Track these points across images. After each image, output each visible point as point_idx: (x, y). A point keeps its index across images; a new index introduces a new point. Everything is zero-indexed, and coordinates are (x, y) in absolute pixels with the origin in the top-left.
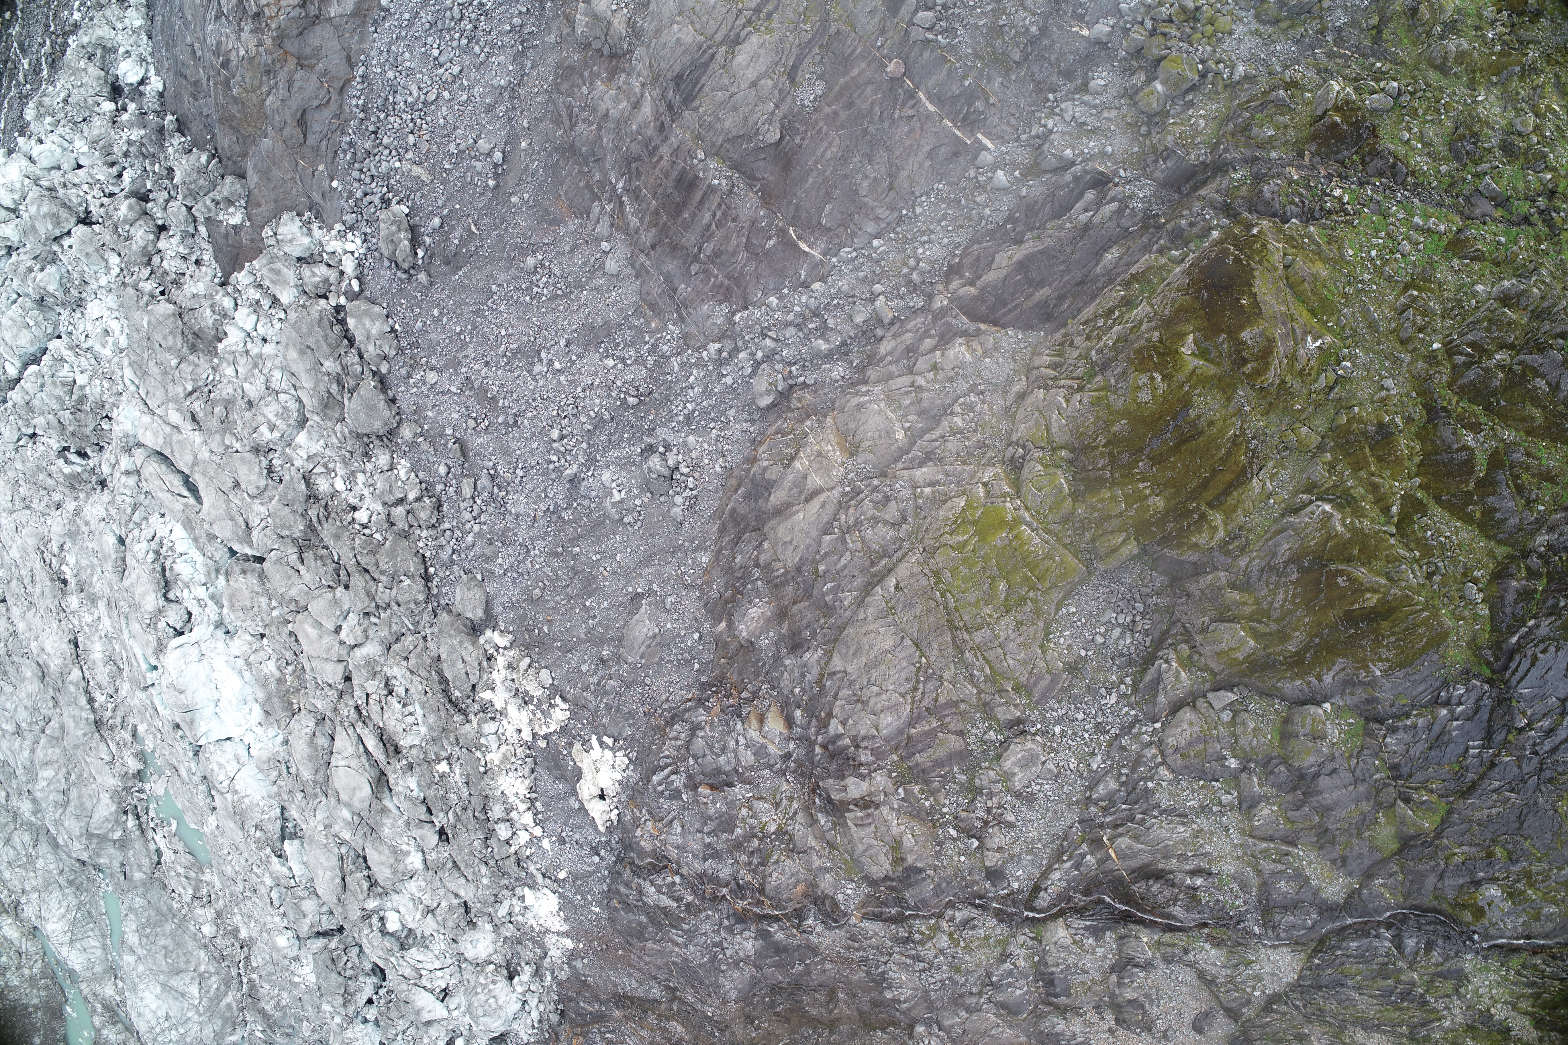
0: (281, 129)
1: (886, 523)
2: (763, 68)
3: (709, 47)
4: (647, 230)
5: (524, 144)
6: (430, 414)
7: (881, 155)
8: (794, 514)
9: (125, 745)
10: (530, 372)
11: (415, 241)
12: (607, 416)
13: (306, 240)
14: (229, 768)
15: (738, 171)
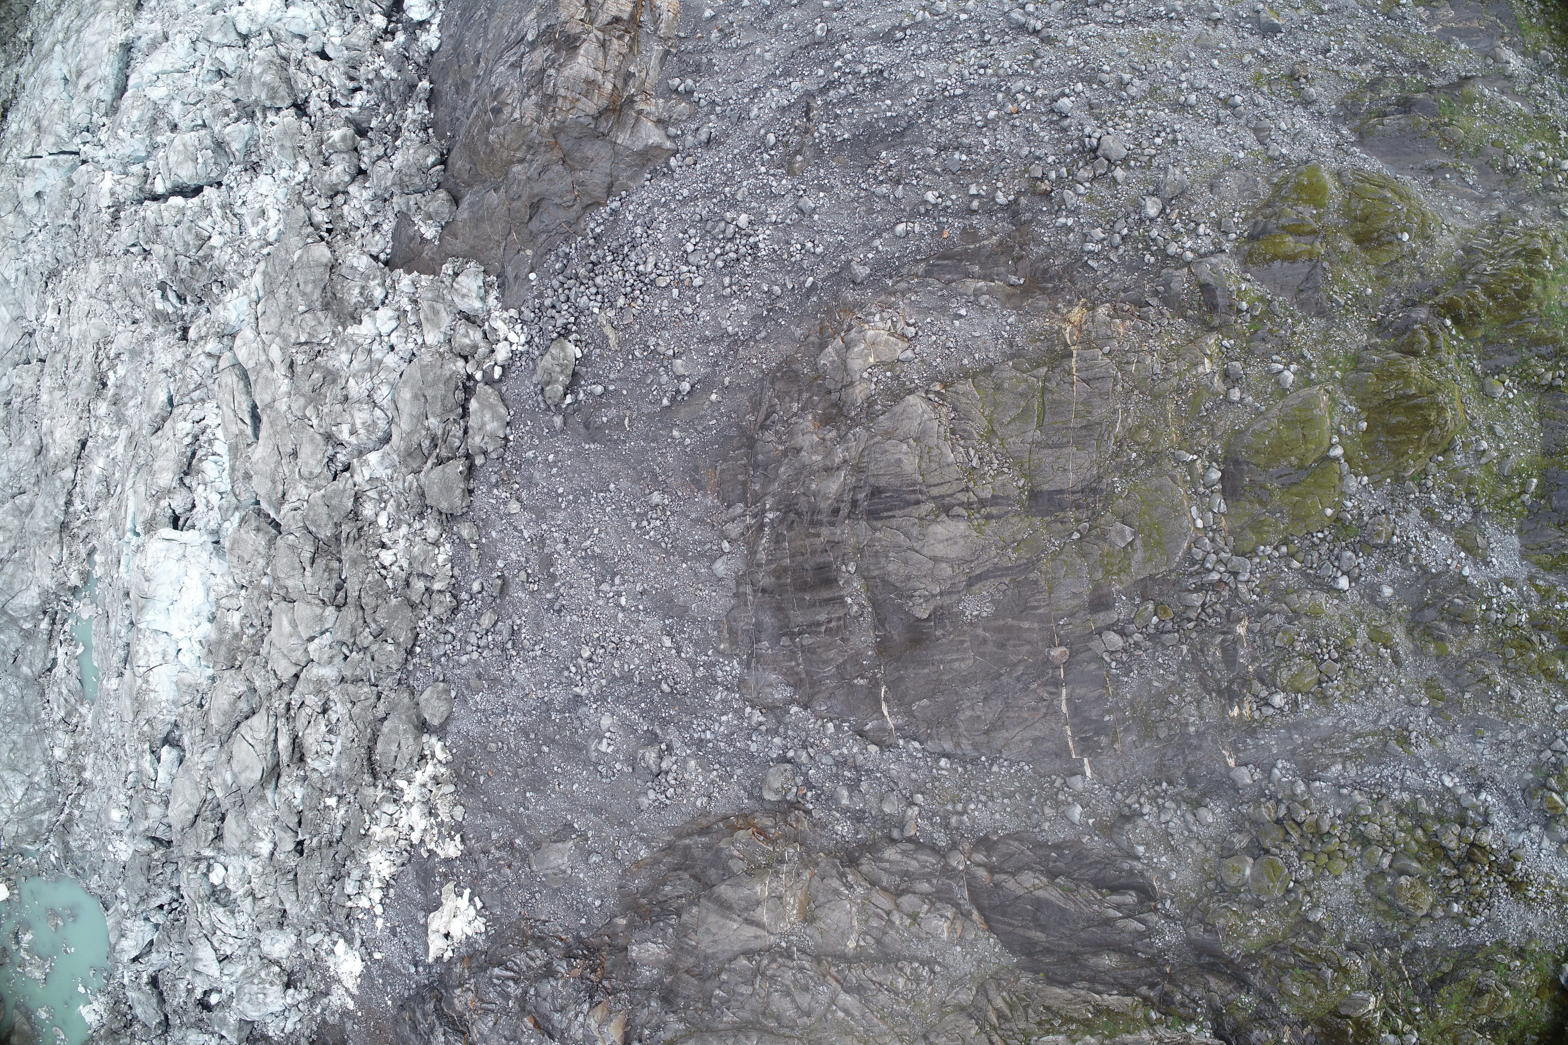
0: (513, 199)
1: (793, 1001)
2: (953, 556)
3: (921, 492)
4: (769, 574)
5: (714, 397)
6: (494, 534)
7: (997, 704)
8: (731, 919)
9: (77, 558)
10: (599, 583)
11: (569, 389)
12: (637, 680)
13: (478, 304)
14: (152, 658)
15: (874, 607)
